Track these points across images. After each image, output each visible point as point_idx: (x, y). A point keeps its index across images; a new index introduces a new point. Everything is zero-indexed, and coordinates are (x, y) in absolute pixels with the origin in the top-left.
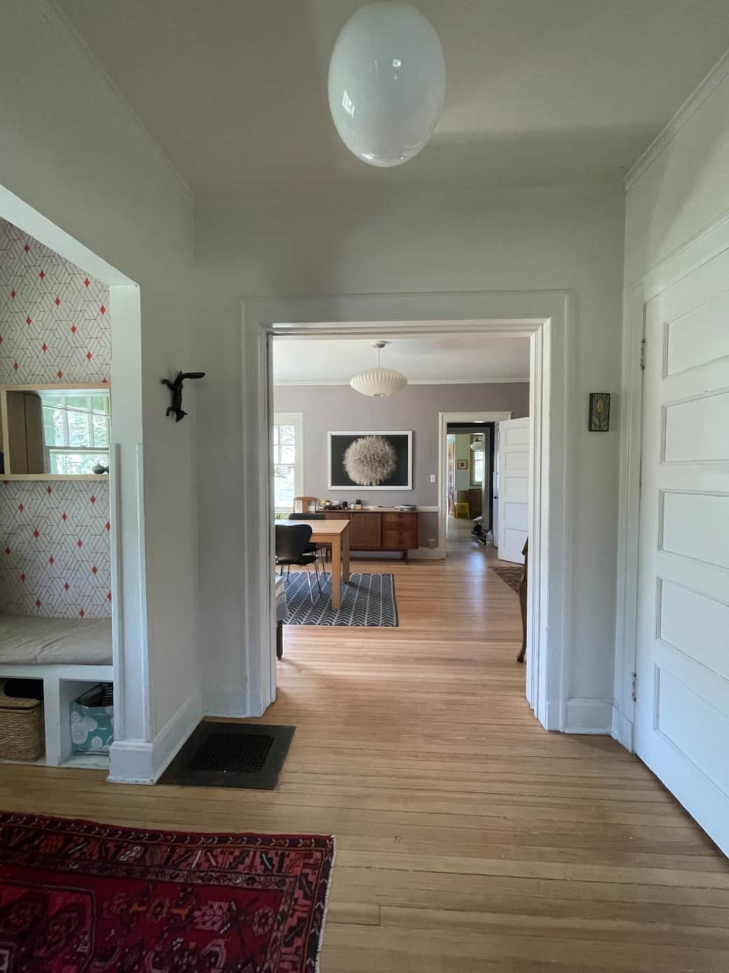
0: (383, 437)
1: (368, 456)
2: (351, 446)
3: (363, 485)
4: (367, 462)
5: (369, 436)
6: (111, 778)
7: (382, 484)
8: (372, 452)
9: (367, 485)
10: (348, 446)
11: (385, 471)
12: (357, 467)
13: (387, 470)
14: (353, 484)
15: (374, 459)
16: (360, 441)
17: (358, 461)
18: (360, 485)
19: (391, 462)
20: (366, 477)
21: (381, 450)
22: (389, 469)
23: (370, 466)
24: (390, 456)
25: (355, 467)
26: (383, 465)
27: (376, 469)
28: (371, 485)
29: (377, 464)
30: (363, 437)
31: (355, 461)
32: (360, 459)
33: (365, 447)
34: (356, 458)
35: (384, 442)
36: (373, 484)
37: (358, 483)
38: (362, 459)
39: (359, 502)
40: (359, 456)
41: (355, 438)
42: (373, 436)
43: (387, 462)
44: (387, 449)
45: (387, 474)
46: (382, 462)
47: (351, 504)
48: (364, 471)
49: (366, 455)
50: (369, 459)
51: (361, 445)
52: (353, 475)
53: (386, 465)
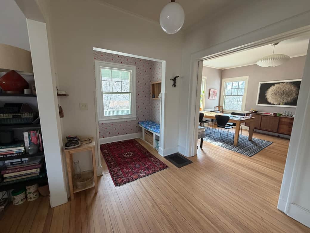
0: (291, 82)
1: (280, 92)
2: (270, 88)
3: (275, 104)
5: (282, 83)
6: (158, 153)
7: (286, 104)
8: (282, 90)
9: (277, 105)
10: (269, 88)
12: (272, 97)
14: (270, 104)
15: (283, 93)
16: (276, 85)
18: (273, 104)
19: (294, 94)
20: (277, 101)
21: (288, 89)
22: (292, 97)
23: (280, 96)
24: (294, 91)
25: (271, 96)
26: (289, 96)
27: (283, 97)
28: (279, 104)
29: (285, 95)
30: (278, 83)
31: (272, 94)
32: (274, 93)
33: (279, 88)
35: (291, 85)
36: (281, 104)
37: (272, 103)
38: (276, 93)
41: (273, 84)
42: (284, 82)
43: (292, 94)
44: (292, 88)
45: (290, 100)
46: (288, 94)
48: (276, 98)
49: (278, 91)
50: (280, 93)
51: (276, 87)
52: (270, 100)
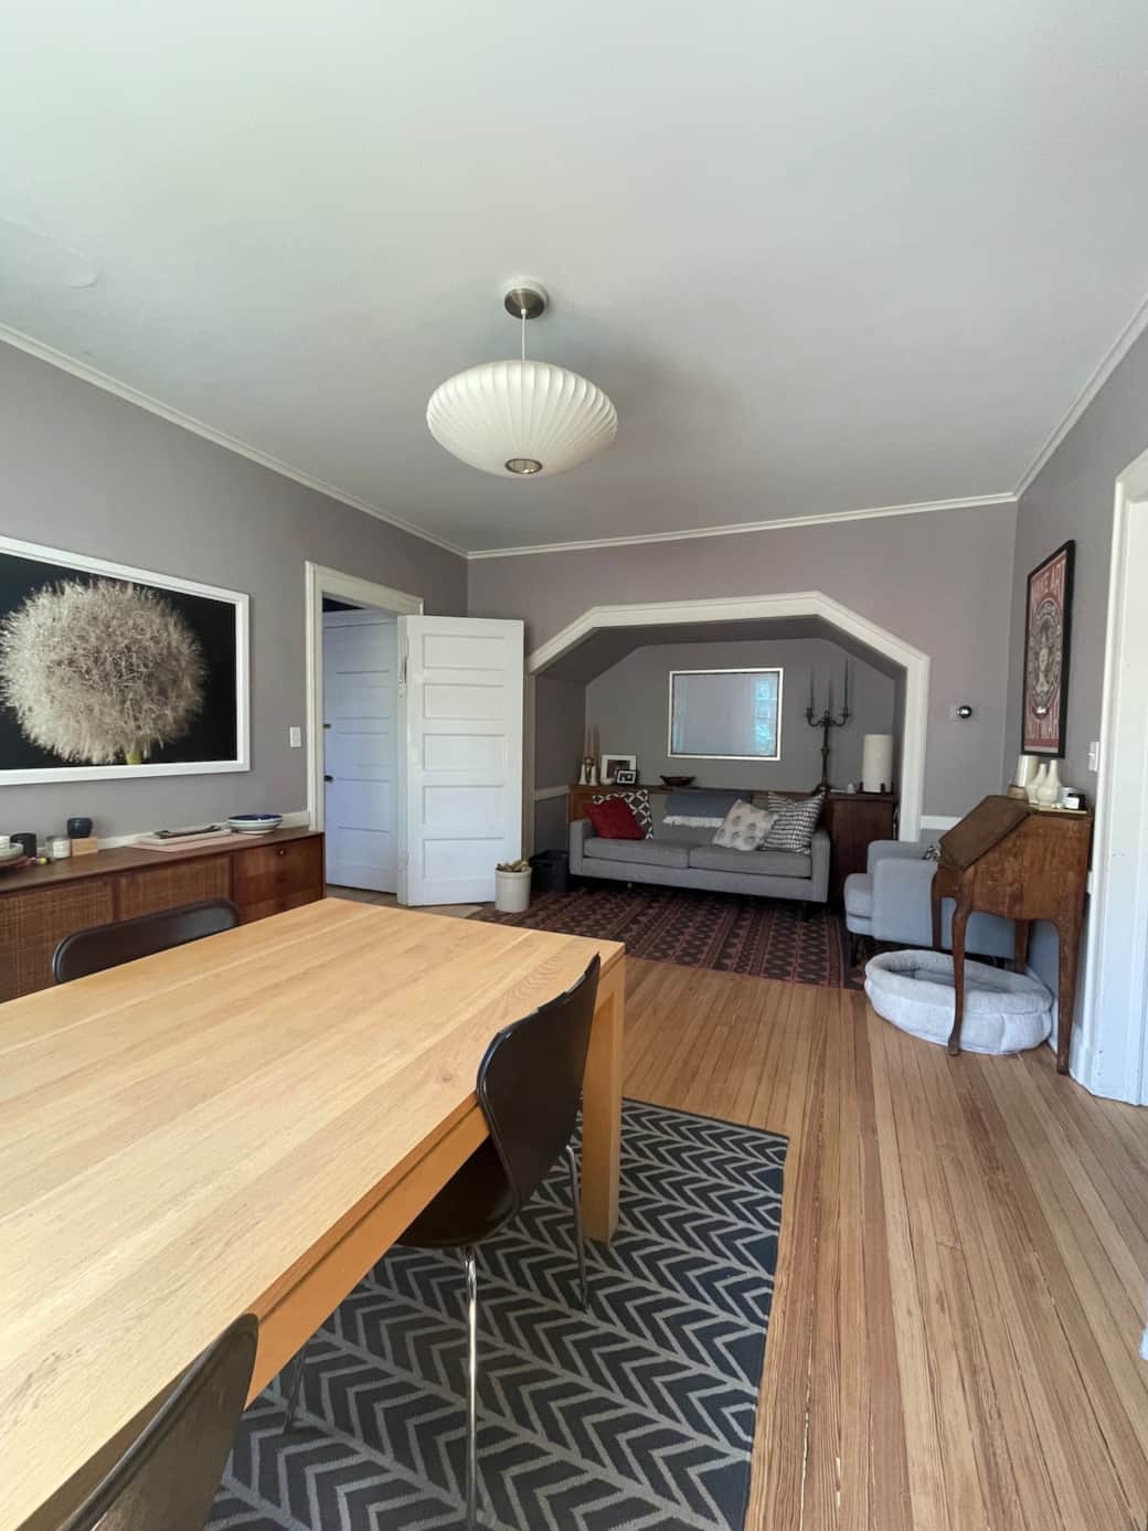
0: (162, 595)
1: (106, 653)
2: (31, 605)
3: (88, 763)
4: (105, 677)
5: (112, 581)
7: (159, 754)
8: (123, 643)
9: (103, 763)
10: (19, 604)
11: (168, 712)
12: (59, 690)
13: (174, 709)
14: (50, 759)
15: (129, 668)
16: (71, 591)
17: (65, 671)
18: (73, 763)
19: (187, 684)
20: (100, 731)
21: (155, 640)
22: (182, 704)
23: (115, 693)
24: (183, 664)
25: (48, 691)
26: (163, 692)
27: (137, 703)
28: (120, 760)
29: (139, 685)
30: (85, 579)
31: (50, 668)
32: (71, 662)
33: (94, 618)
34: (54, 656)
35: (163, 615)
36: (128, 757)
37: (65, 751)
38: (84, 664)
39: (79, 829)
40: (68, 650)
41: (52, 577)
42: (124, 583)
43: (175, 682)
44: (175, 638)
45: (176, 721)
46: (158, 680)
47: (51, 839)
48: (90, 709)
49: (97, 650)
50: (109, 667)
51: (76, 609)
52: (41, 724)
53: (172, 695)
